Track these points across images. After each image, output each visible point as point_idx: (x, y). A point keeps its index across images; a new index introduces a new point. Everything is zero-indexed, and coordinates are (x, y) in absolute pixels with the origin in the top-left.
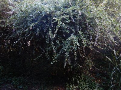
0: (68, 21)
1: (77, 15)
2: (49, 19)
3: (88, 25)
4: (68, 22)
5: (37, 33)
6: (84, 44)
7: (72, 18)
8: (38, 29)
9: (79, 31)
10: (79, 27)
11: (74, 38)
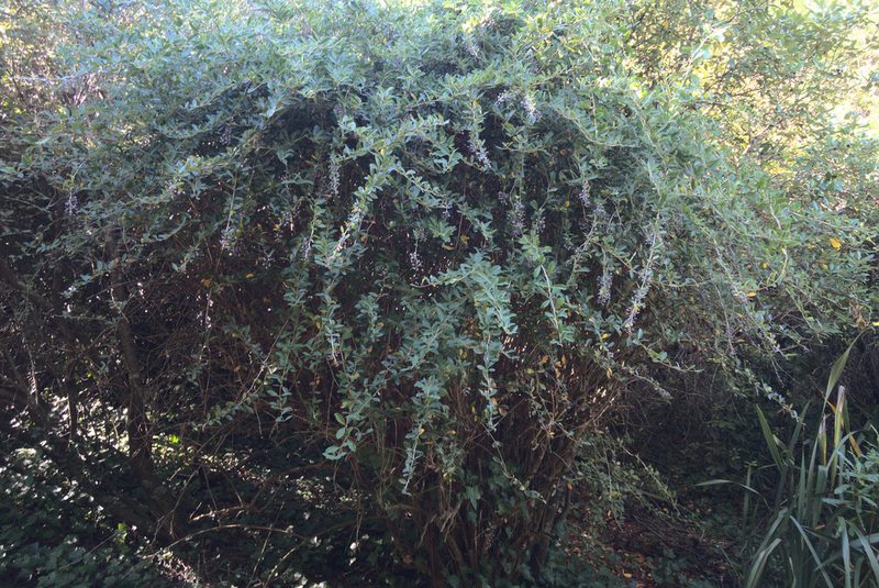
0: (446, 157)
1: (516, 121)
2: (317, 136)
3: (585, 196)
4: (447, 166)
5: (228, 232)
6: (557, 323)
7: (477, 144)
8: (232, 207)
9: (524, 240)
10: (529, 211)
11: (481, 279)
